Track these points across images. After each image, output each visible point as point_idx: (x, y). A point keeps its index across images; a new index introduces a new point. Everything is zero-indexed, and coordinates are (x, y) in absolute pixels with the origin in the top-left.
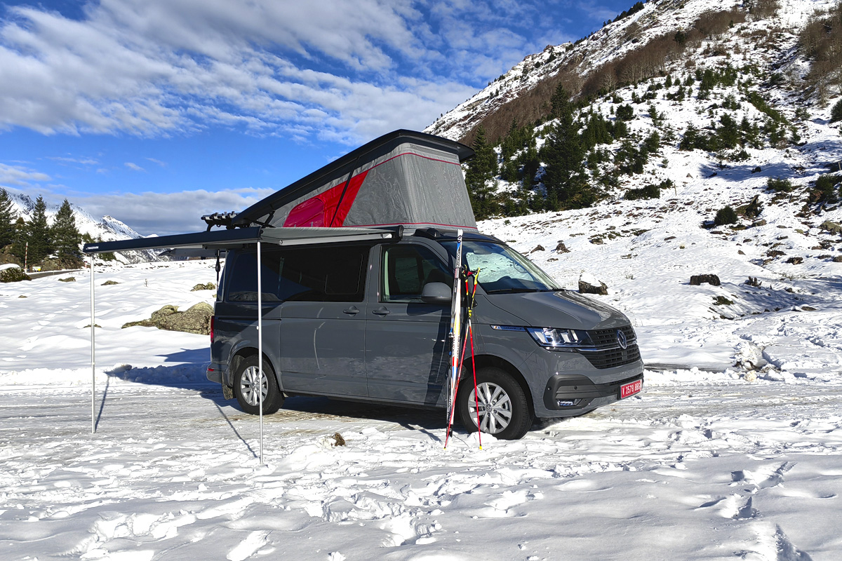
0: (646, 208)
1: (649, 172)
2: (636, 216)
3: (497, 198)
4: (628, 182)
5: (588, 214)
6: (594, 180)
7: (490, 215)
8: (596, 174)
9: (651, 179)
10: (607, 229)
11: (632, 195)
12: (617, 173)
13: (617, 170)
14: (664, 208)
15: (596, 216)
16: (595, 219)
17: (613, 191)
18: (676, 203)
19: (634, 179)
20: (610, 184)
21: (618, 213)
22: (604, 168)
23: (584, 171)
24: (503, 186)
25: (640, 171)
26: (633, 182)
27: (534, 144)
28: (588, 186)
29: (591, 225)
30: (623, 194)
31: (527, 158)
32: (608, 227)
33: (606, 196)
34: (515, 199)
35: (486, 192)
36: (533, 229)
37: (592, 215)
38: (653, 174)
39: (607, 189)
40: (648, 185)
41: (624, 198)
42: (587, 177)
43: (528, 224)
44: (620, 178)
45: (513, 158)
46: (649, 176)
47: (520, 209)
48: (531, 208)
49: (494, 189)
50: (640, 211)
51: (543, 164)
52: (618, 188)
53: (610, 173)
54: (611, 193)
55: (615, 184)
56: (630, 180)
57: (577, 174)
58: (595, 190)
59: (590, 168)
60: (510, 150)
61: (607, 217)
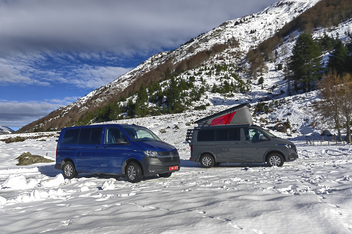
0: (203, 113)
1: (202, 100)
2: (200, 116)
3: (149, 109)
4: (195, 104)
5: (183, 115)
6: (183, 103)
7: (147, 115)
8: (184, 101)
9: (202, 103)
10: (191, 121)
11: (197, 108)
12: (191, 101)
13: (191, 99)
14: (209, 113)
15: (186, 116)
16: (186, 117)
17: (190, 107)
18: (213, 112)
19: (197, 103)
20: (189, 104)
21: (194, 115)
22: (186, 99)
23: (180, 100)
24: (150, 105)
25: (199, 100)
26: (197, 104)
27: (161, 89)
28: (182, 105)
29: (185, 119)
30: (193, 108)
31: (159, 94)
32: (191, 120)
33: (188, 109)
34: (155, 109)
35: (145, 106)
36: (164, 120)
37: (185, 115)
38: (203, 101)
39: (188, 106)
40: (202, 105)
41: (194, 109)
42: (181, 102)
43: (162, 119)
44: (192, 102)
45: (153, 94)
46: (202, 102)
47: (158, 113)
48: (162, 113)
49: (147, 105)
50: (201, 114)
51: (165, 97)
52: (192, 106)
53: (189, 101)
54: (190, 108)
55: (191, 104)
56: (195, 103)
57: (177, 101)
58: (184, 106)
59: (182, 98)
60: (152, 91)
61: (190, 116)
